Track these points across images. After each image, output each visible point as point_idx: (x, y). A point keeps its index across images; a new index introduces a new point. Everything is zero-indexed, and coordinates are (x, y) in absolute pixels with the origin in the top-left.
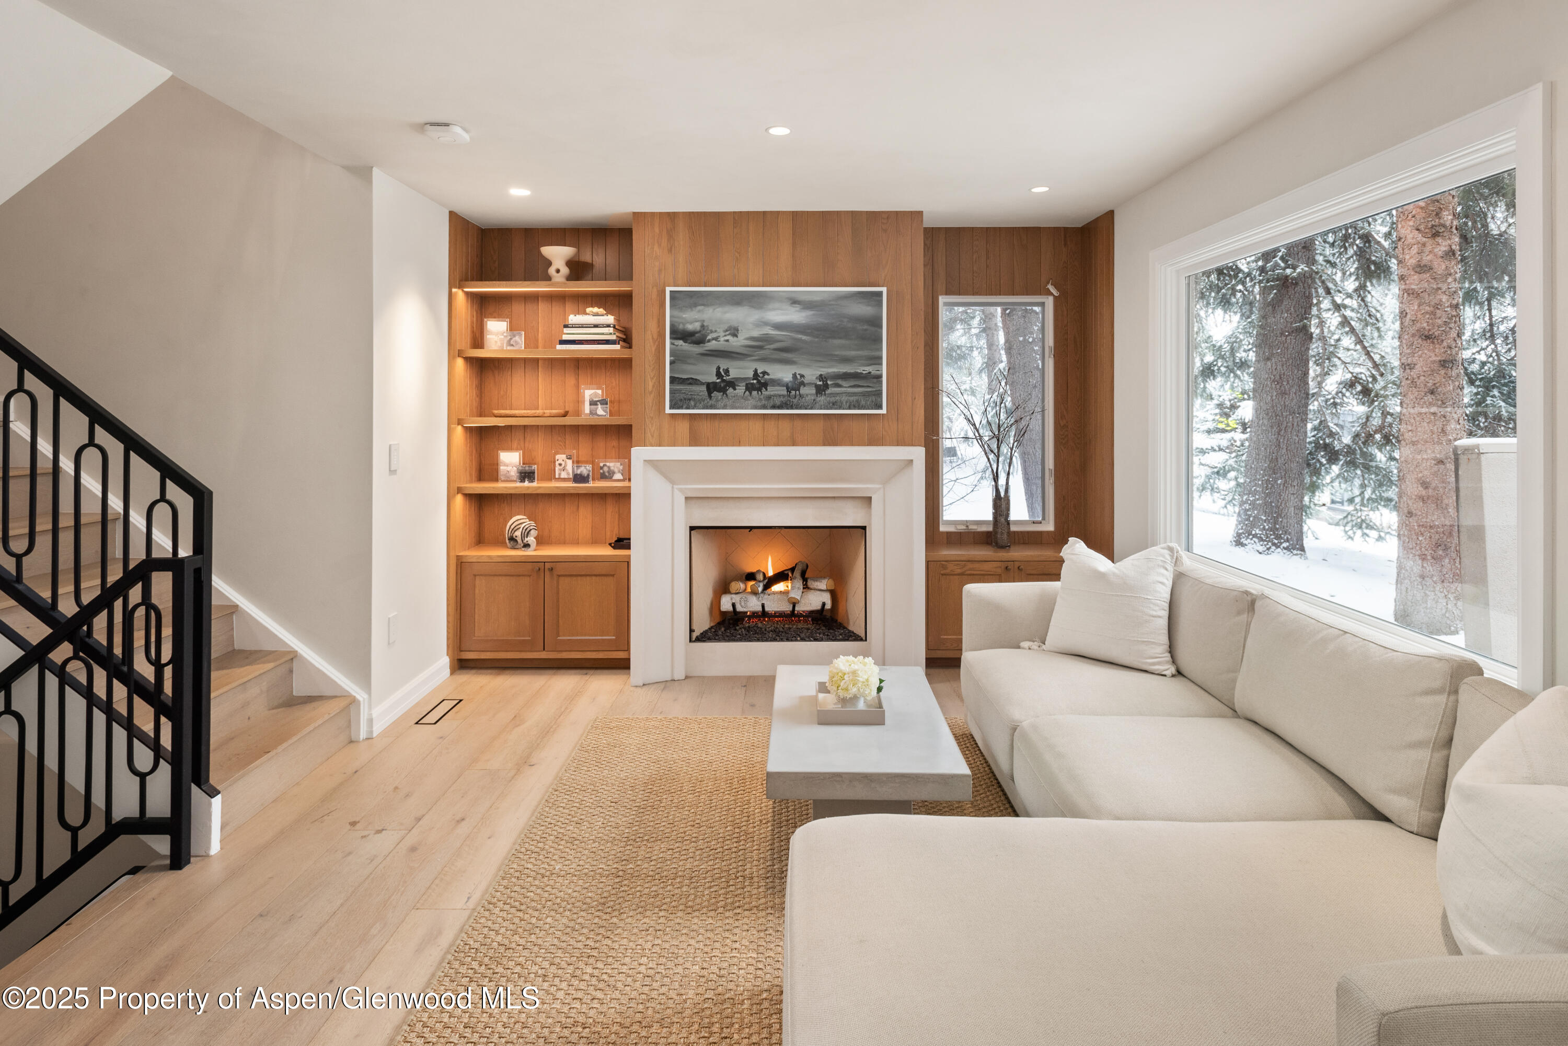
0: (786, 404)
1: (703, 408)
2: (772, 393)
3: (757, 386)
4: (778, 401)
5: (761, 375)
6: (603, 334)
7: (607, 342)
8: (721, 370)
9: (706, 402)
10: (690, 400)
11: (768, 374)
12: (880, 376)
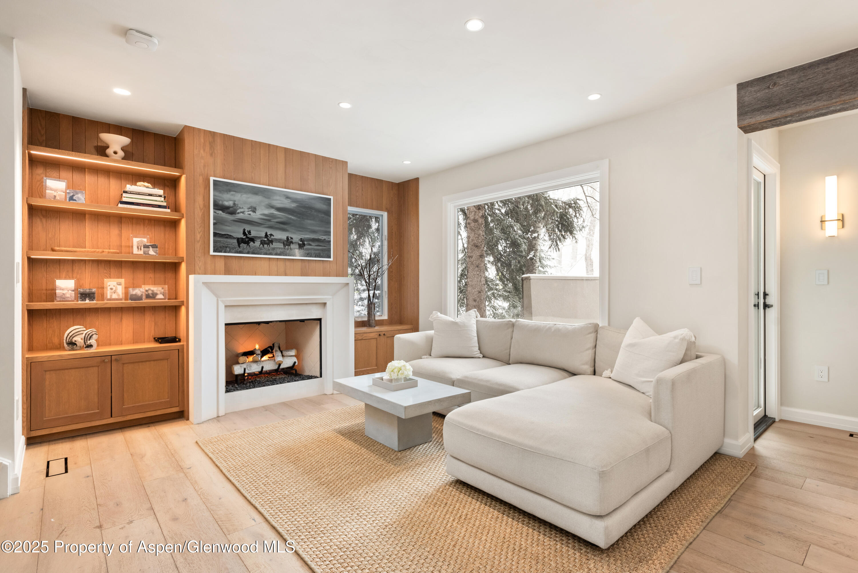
0: (283, 253)
1: (235, 253)
2: (275, 246)
3: (267, 242)
4: (278, 251)
5: (269, 236)
6: (156, 201)
7: (160, 206)
8: (246, 231)
9: (236, 249)
10: (226, 247)
11: (273, 236)
12: (330, 242)
